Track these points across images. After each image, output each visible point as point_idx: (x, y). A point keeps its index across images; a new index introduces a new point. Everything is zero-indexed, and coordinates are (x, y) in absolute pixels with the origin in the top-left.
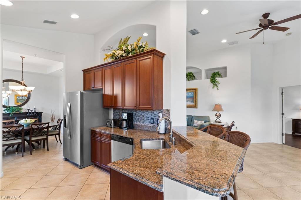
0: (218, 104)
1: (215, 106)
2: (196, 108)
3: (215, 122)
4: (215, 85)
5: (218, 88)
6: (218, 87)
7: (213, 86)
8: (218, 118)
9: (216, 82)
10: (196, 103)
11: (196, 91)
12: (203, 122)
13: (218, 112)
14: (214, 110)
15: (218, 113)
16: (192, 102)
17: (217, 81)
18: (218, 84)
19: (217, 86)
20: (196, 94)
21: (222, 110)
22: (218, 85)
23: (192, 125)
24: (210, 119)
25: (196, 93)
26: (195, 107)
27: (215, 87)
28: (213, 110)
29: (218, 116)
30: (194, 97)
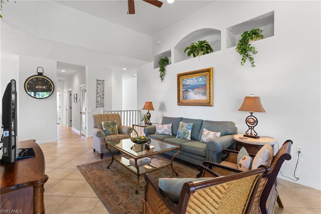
0: (252, 96)
1: (245, 99)
2: (211, 106)
3: (244, 136)
4: (247, 55)
5: (253, 63)
6: (254, 60)
7: (243, 60)
8: (252, 128)
9: (250, 50)
10: (210, 97)
11: (210, 74)
12: (219, 134)
13: (252, 113)
14: (242, 109)
15: (251, 116)
16: (204, 94)
17: (250, 46)
18: (255, 53)
19: (251, 59)
20: (210, 80)
21: (260, 109)
22: (253, 56)
23: (199, 139)
24: (236, 128)
25: (210, 76)
26: (208, 104)
27: (248, 60)
28: (239, 110)
29: (252, 123)
30: (208, 85)
